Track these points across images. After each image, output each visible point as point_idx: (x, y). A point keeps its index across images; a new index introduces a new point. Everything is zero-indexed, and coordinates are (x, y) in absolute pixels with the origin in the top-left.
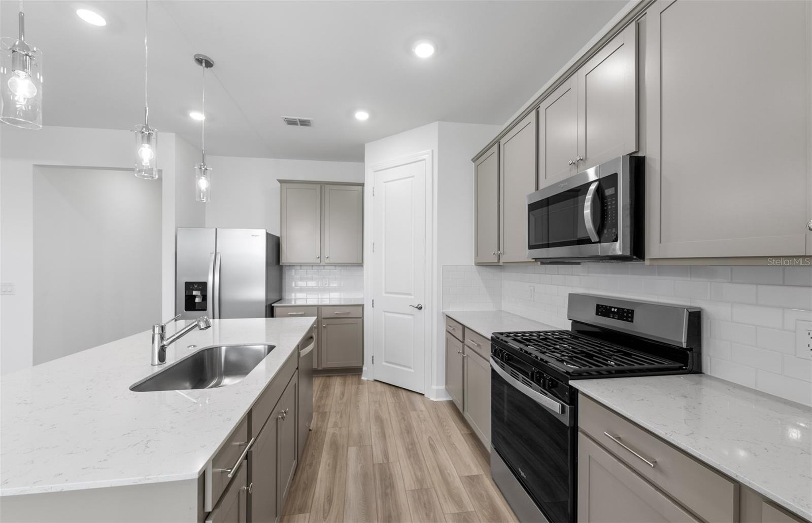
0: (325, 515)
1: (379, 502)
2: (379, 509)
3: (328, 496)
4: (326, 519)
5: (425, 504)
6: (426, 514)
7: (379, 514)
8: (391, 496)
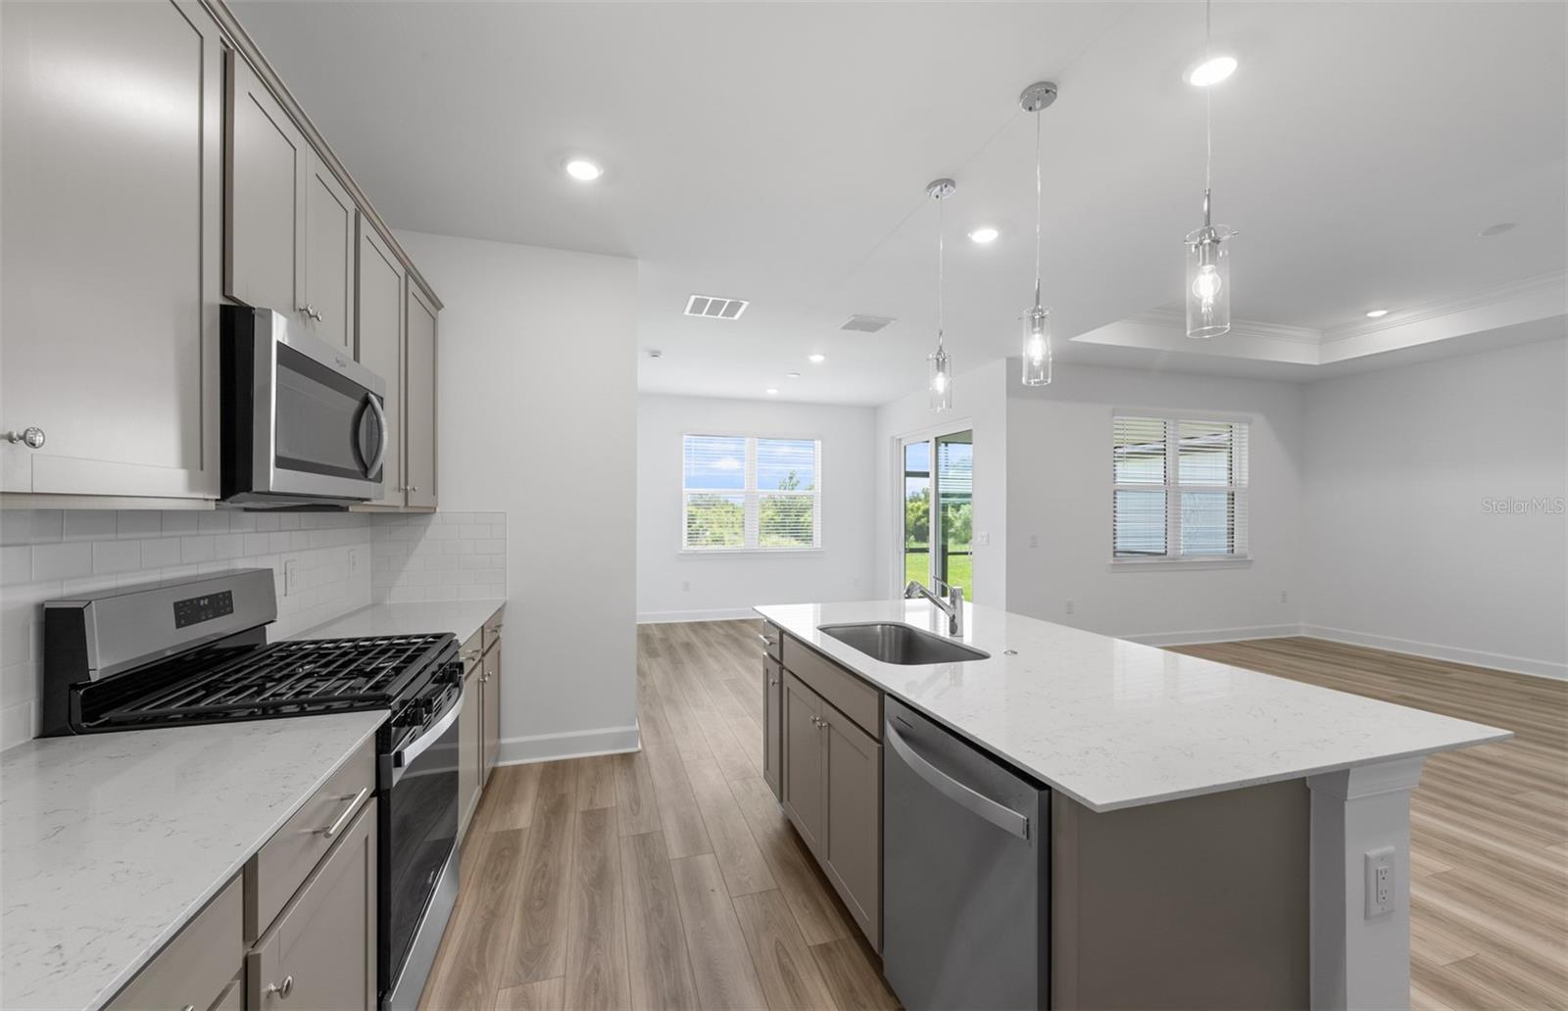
0: (780, 947)
1: (688, 982)
2: (687, 970)
3: (794, 981)
4: (776, 942)
5: (596, 991)
6: (598, 972)
7: (686, 959)
8: (664, 1000)
